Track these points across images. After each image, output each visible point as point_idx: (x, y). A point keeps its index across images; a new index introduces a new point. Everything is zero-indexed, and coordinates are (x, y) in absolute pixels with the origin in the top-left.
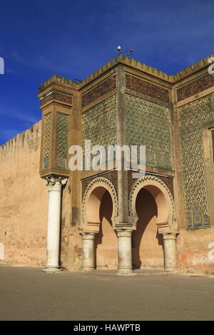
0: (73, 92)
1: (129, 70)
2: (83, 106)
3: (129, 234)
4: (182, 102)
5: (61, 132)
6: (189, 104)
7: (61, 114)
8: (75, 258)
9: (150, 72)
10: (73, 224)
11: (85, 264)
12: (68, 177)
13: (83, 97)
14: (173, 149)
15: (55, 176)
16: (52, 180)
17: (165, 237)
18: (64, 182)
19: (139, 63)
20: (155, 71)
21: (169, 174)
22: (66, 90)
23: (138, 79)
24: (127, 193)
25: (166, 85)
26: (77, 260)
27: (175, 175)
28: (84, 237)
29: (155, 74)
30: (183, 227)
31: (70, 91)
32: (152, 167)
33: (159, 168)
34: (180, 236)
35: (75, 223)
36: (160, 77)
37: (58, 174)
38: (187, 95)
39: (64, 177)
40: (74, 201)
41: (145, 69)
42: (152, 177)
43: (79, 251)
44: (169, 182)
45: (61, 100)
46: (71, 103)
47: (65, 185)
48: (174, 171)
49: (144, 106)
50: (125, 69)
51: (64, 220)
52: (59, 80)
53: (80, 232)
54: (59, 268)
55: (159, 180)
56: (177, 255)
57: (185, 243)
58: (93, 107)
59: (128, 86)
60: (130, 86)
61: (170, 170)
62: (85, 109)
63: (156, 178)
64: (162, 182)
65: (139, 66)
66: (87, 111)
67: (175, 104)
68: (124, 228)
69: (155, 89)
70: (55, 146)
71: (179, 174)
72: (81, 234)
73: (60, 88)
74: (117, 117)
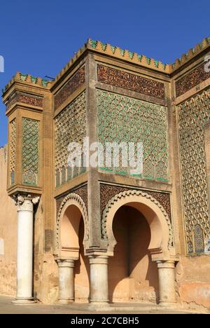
0: (42, 92)
1: (102, 59)
2: (55, 109)
3: (105, 261)
4: (181, 98)
5: (29, 141)
6: (189, 99)
7: (29, 119)
8: (49, 288)
9: (136, 61)
10: (47, 249)
11: (62, 296)
12: (40, 195)
13: (55, 98)
14: (170, 157)
15: (24, 194)
16: (20, 198)
17: (159, 265)
18: (35, 200)
19: (118, 49)
20: (144, 59)
21: (164, 188)
22: (33, 90)
23: (117, 71)
24: (98, 212)
25: (161, 77)
26: (53, 290)
27: (173, 190)
28: (60, 264)
29: (144, 63)
30: (183, 253)
31: (38, 92)
32: (137, 180)
33: (149, 181)
34: (180, 265)
35: (50, 248)
36: (152, 66)
37: (26, 191)
38: (187, 88)
39: (34, 195)
40: (48, 223)
41: (127, 56)
42: (138, 192)
43: (56, 281)
44: (164, 198)
45: (28, 103)
46: (41, 105)
47: (37, 204)
48: (171, 185)
49: (125, 104)
50: (96, 57)
51: (38, 245)
52: (23, 78)
53: (56, 259)
54: (32, 300)
55: (148, 196)
56: (176, 287)
57: (186, 272)
58: (64, 109)
59: (101, 80)
60: (104, 79)
61: (165, 183)
62: (57, 113)
63: (143, 194)
64: (152, 199)
65: (119, 53)
66: (59, 114)
67: (173, 100)
68: (95, 253)
69: (143, 82)
70: (20, 158)
71: (178, 189)
72: (56, 261)
73: (25, 88)
74: (86, 119)
